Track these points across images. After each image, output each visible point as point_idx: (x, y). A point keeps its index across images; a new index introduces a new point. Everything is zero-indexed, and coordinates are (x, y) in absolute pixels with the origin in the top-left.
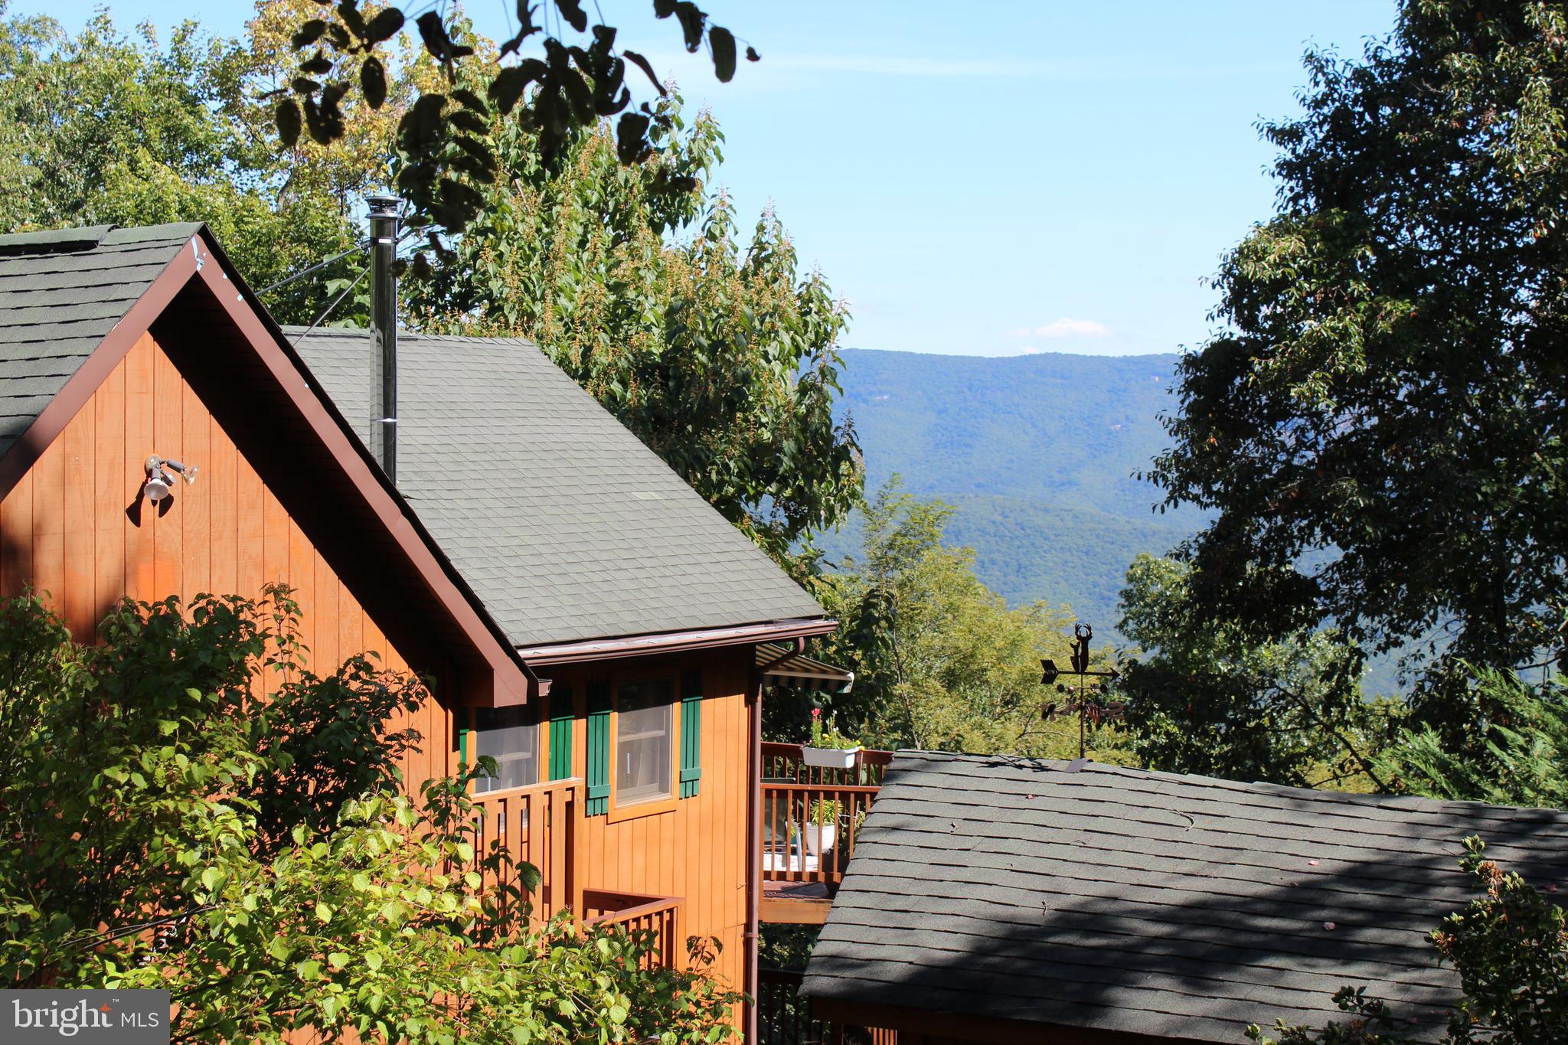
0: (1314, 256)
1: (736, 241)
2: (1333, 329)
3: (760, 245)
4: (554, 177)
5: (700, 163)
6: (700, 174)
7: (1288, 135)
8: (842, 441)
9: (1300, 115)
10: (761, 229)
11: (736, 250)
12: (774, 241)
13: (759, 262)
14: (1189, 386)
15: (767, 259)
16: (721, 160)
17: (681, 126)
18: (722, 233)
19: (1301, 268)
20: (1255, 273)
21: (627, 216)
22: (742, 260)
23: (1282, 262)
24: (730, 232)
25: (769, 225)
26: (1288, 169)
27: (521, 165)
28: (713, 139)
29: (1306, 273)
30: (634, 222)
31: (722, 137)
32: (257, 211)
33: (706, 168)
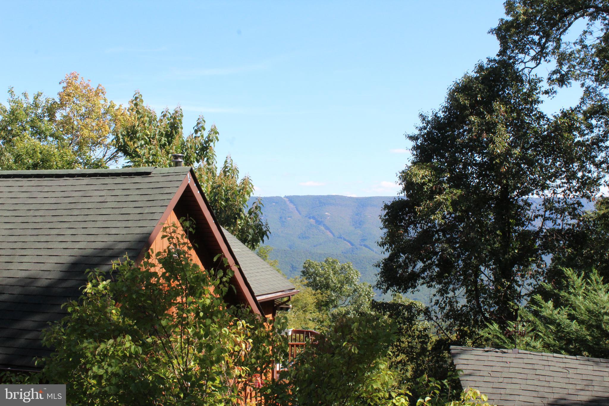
0: (432, 176)
1: (217, 165)
2: (443, 199)
3: (226, 167)
4: (169, 145)
5: (212, 141)
6: (212, 144)
7: (413, 138)
8: (264, 230)
9: (417, 132)
10: (226, 162)
11: (217, 168)
12: (230, 166)
13: (225, 172)
14: (387, 214)
15: (228, 171)
16: (218, 140)
17: (204, 129)
18: (213, 163)
19: (429, 179)
20: (416, 181)
21: (190, 157)
22: (218, 172)
23: (423, 178)
24: (215, 163)
25: (229, 161)
26: (416, 148)
27: (160, 141)
28: (216, 134)
29: (430, 181)
30: (192, 159)
31: (218, 133)
32: (68, 153)
33: (214, 143)
